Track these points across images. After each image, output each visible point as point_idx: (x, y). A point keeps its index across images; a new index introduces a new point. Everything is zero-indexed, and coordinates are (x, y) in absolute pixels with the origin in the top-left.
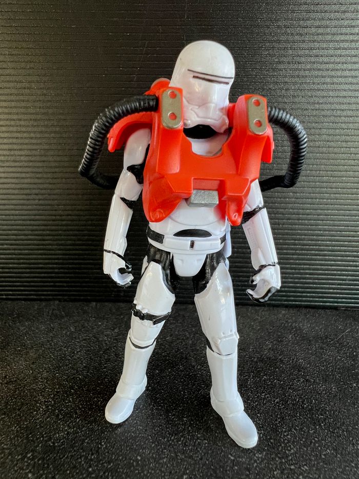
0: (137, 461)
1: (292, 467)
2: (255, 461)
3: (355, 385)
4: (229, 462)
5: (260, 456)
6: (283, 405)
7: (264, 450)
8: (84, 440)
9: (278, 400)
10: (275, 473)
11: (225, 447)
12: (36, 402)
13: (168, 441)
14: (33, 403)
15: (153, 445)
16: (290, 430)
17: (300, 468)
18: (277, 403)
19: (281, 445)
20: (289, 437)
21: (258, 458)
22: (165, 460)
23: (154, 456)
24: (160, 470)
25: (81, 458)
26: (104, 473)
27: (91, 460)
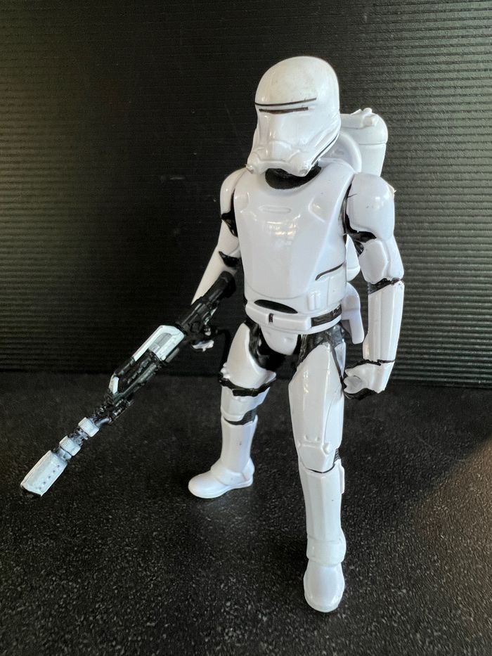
0: (107, 519)
1: (272, 529)
2: (233, 523)
3: (369, 458)
4: (205, 522)
5: (240, 518)
6: (279, 474)
7: (246, 513)
8: (55, 501)
9: (275, 470)
10: (252, 533)
11: (204, 510)
12: (10, 467)
13: (144, 503)
14: (7, 468)
15: (128, 507)
16: (280, 497)
17: (280, 529)
18: (274, 473)
19: (265, 510)
20: (277, 503)
21: (237, 520)
22: (137, 519)
23: (127, 515)
24: (130, 527)
25: (49, 515)
26: (72, 528)
27: (60, 517)
